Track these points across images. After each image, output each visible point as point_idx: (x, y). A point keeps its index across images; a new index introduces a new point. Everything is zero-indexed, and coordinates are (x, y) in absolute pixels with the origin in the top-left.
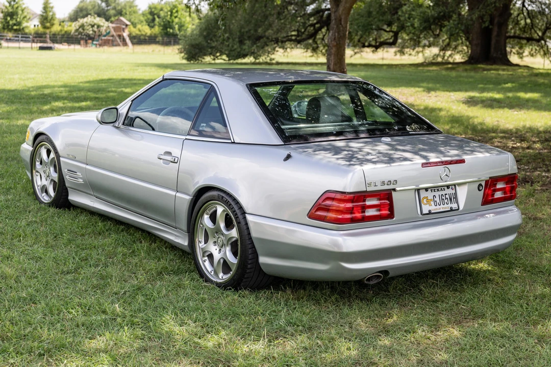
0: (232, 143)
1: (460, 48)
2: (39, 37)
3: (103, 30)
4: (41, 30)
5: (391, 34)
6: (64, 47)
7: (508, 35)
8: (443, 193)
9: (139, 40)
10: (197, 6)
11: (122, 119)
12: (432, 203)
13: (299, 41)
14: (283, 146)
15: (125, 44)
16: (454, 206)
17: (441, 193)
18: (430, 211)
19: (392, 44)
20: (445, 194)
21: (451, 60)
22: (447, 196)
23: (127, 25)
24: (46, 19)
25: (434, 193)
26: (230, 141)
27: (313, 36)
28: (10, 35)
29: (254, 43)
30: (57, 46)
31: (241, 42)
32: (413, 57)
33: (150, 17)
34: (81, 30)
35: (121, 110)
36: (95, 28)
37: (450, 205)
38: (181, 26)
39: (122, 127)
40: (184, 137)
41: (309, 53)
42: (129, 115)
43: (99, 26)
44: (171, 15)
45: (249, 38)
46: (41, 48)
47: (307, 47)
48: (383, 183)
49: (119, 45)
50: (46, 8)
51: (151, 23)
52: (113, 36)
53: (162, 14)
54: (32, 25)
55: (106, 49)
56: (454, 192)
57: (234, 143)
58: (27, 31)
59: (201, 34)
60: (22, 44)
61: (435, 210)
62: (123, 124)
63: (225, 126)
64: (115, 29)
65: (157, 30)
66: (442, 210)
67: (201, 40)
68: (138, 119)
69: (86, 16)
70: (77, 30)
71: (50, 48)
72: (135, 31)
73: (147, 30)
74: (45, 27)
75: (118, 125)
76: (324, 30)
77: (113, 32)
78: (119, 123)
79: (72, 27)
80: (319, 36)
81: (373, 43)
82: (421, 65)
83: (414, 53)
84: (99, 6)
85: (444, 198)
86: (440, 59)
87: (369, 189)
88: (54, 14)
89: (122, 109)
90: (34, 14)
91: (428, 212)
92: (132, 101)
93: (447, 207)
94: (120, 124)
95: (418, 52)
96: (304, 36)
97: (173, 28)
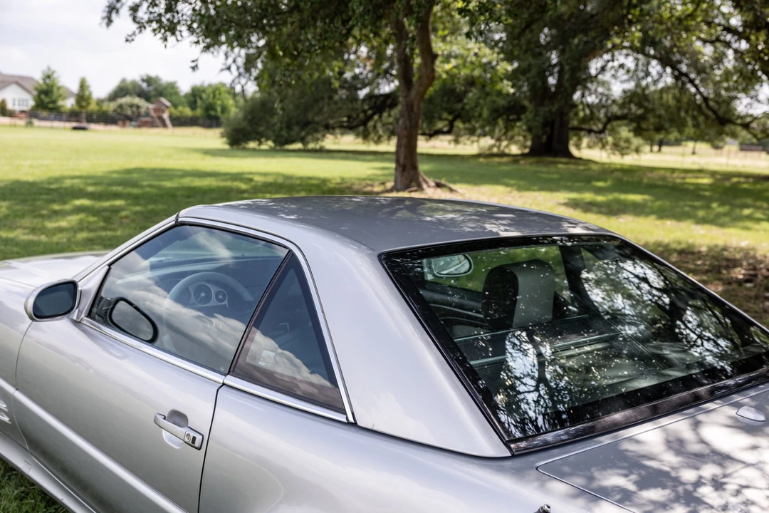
0: (349, 423)
1: (516, 138)
2: (73, 116)
3: (143, 110)
4: (76, 108)
5: (446, 123)
6: (99, 128)
7: (570, 126)
9: (179, 122)
10: (243, 87)
11: (86, 303)
13: (349, 127)
14: (508, 463)
15: (165, 125)
19: (449, 132)
21: (507, 151)
23: (167, 107)
24: (82, 97)
26: (342, 418)
27: (365, 123)
28: (45, 114)
29: (302, 129)
30: (92, 126)
31: (289, 127)
32: (469, 147)
33: (192, 99)
34: (119, 110)
35: (84, 285)
36: (134, 109)
38: (224, 109)
39: (87, 321)
40: (219, 378)
41: (360, 140)
42: (103, 294)
43: (138, 107)
44: (214, 96)
45: (297, 123)
46: (75, 128)
47: (357, 135)
49: (157, 126)
50: (83, 85)
51: (193, 105)
52: (152, 117)
53: (204, 96)
54: (69, 104)
55: (145, 130)
57: (355, 424)
58: (62, 110)
59: (245, 118)
60: (56, 124)
62: (89, 315)
63: (331, 377)
64: (156, 110)
65: (199, 112)
67: (245, 124)
68: (122, 304)
69: (124, 96)
70: (115, 111)
71: (84, 129)
72: (175, 112)
73: (188, 112)
74: (81, 107)
75: (78, 317)
76: (376, 117)
77: (153, 113)
78: (80, 312)
79: (111, 107)
80: (371, 124)
81: (427, 132)
82: (479, 156)
83: (468, 142)
84: (140, 87)
86: (495, 150)
88: (90, 94)
89: (88, 281)
90: (70, 94)
92: (110, 265)
94: (83, 316)
95: (473, 142)
96: (355, 123)
97: (214, 109)
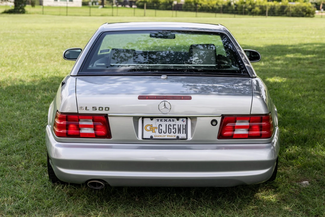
8: (172, 123)
12: (157, 131)
16: (182, 135)
17: (168, 123)
18: (152, 137)
20: (174, 125)
22: (176, 127)
25: (160, 123)
37: (177, 134)
48: (94, 108)
56: (185, 123)
61: (158, 136)
66: (166, 137)
85: (172, 128)
87: (80, 112)
91: (149, 137)
93: (173, 136)
